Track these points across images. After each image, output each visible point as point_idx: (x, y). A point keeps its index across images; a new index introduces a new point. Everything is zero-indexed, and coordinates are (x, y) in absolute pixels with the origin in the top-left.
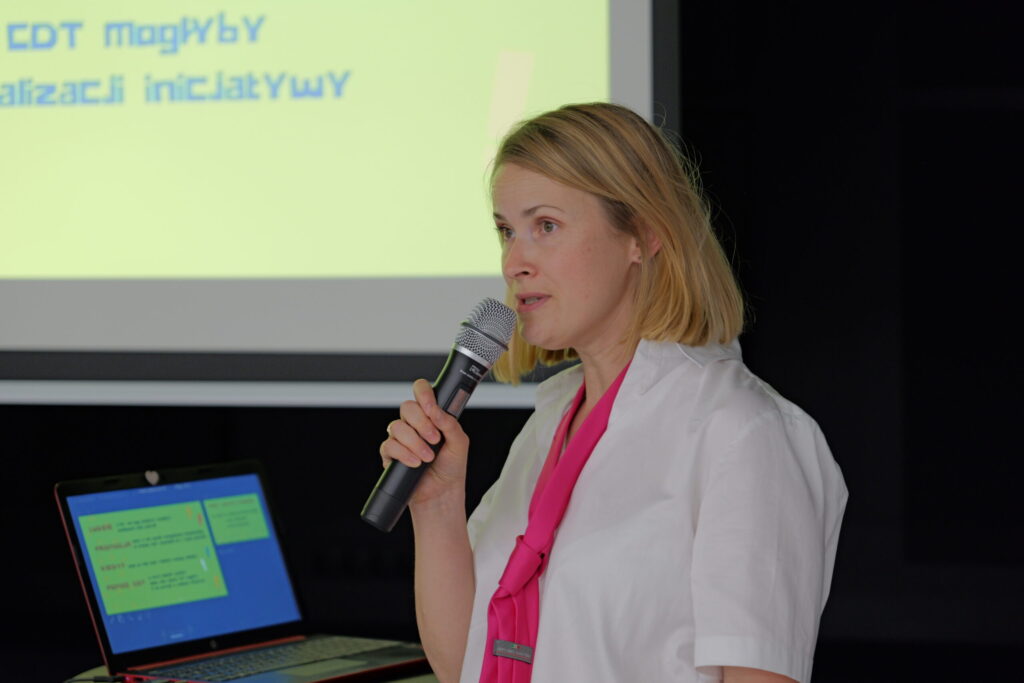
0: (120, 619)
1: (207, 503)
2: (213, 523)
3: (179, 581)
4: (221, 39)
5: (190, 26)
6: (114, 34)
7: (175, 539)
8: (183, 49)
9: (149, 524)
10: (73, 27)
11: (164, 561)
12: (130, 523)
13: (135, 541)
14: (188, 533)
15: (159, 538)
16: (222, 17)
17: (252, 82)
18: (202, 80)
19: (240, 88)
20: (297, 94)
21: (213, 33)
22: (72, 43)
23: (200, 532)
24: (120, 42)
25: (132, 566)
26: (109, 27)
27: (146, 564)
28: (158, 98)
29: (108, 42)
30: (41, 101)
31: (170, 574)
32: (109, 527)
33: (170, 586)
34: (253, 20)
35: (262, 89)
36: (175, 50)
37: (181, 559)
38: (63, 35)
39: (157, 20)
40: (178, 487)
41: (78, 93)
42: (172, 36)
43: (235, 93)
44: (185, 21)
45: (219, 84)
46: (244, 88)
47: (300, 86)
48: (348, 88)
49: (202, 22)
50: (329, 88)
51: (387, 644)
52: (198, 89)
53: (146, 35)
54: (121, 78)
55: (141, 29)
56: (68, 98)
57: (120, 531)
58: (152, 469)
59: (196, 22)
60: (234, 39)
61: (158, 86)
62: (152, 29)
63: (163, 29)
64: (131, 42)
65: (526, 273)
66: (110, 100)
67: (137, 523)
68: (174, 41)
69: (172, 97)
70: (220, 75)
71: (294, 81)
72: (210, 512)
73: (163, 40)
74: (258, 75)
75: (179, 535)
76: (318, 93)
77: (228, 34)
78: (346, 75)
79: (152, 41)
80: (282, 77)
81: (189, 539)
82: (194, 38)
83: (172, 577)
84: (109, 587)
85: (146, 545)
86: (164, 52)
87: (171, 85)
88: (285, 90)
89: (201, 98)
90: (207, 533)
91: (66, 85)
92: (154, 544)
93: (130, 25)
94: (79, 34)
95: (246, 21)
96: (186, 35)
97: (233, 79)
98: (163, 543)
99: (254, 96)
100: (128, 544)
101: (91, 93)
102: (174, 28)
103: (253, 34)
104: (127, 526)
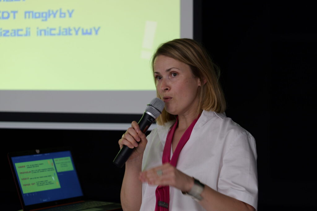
0: (27, 194)
1: (55, 159)
2: (57, 165)
3: (46, 183)
4: (61, 17)
5: (51, 12)
6: (27, 15)
7: (44, 170)
8: (48, 19)
9: (37, 166)
10: (15, 12)
11: (41, 177)
12: (31, 165)
13: (33, 171)
14: (48, 169)
15: (40, 170)
16: (61, 10)
17: (70, 30)
18: (54, 29)
19: (66, 32)
20: (83, 34)
21: (58, 15)
22: (14, 17)
23: (53, 168)
24: (29, 17)
25: (31, 179)
26: (26, 13)
27: (35, 178)
28: (41, 34)
29: (25, 17)
30: (5, 35)
31: (43, 181)
32: (24, 167)
33: (43, 185)
34: (70, 11)
35: (73, 32)
36: (46, 20)
37: (46, 177)
38: (12, 15)
39: (41, 11)
40: (46, 154)
41: (16, 33)
42: (46, 16)
43: (65, 33)
44: (49, 11)
45: (60, 31)
46: (68, 32)
47: (85, 31)
48: (99, 32)
49: (55, 12)
50: (94, 32)
51: (110, 203)
52: (53, 32)
53: (37, 15)
54: (29, 28)
55: (36, 13)
56: (13, 34)
57: (27, 168)
58: (38, 149)
59: (53, 11)
60: (65, 17)
61: (41, 31)
62: (39, 13)
63: (43, 13)
64: (33, 17)
65: (167, 89)
66: (26, 35)
67: (33, 165)
68: (46, 17)
69: (45, 34)
70: (60, 27)
71: (83, 30)
72: (56, 162)
73: (42, 17)
74: (72, 28)
75: (46, 169)
76: (90, 33)
77: (63, 15)
78: (99, 28)
79: (39, 17)
80: (79, 29)
81: (49, 171)
82: (52, 16)
83: (43, 182)
84: (24, 185)
85: (36, 172)
86: (43, 20)
87: (45, 31)
88: (80, 32)
89: (54, 35)
90: (54, 168)
91: (12, 30)
92: (38, 172)
93: (32, 12)
94: (16, 14)
95: (68, 11)
96: (50, 15)
97: (64, 29)
98: (41, 172)
99: (70, 34)
100: (30, 172)
101: (20, 33)
102: (46, 13)
103: (70, 15)
104: (30, 166)
